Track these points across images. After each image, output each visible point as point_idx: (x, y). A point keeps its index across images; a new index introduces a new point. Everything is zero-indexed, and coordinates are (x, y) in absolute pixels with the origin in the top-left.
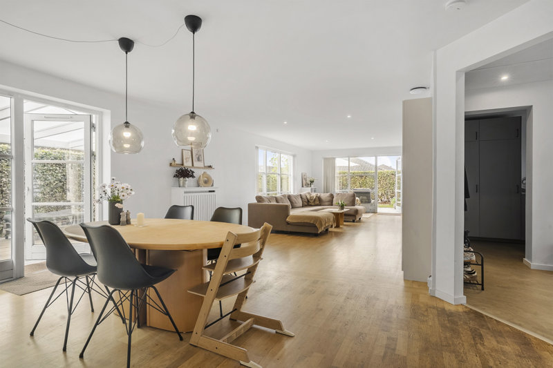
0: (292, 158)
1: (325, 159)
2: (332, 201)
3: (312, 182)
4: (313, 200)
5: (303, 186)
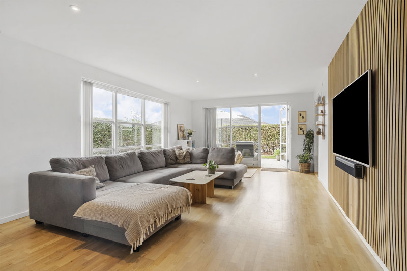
2: (206, 157)
3: (190, 134)
4: (182, 157)
5: (178, 139)
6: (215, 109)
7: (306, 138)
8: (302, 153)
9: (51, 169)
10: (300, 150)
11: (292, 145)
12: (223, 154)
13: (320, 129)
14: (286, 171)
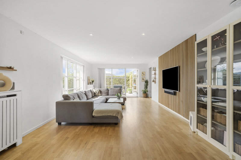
0: (82, 67)
1: (99, 69)
2: (108, 93)
3: (93, 81)
4: (97, 93)
5: (88, 84)
6: (104, 69)
7: (145, 83)
8: (144, 89)
9: (63, 99)
10: (143, 88)
11: (139, 86)
12: (116, 91)
13: (153, 80)
14: (137, 97)
